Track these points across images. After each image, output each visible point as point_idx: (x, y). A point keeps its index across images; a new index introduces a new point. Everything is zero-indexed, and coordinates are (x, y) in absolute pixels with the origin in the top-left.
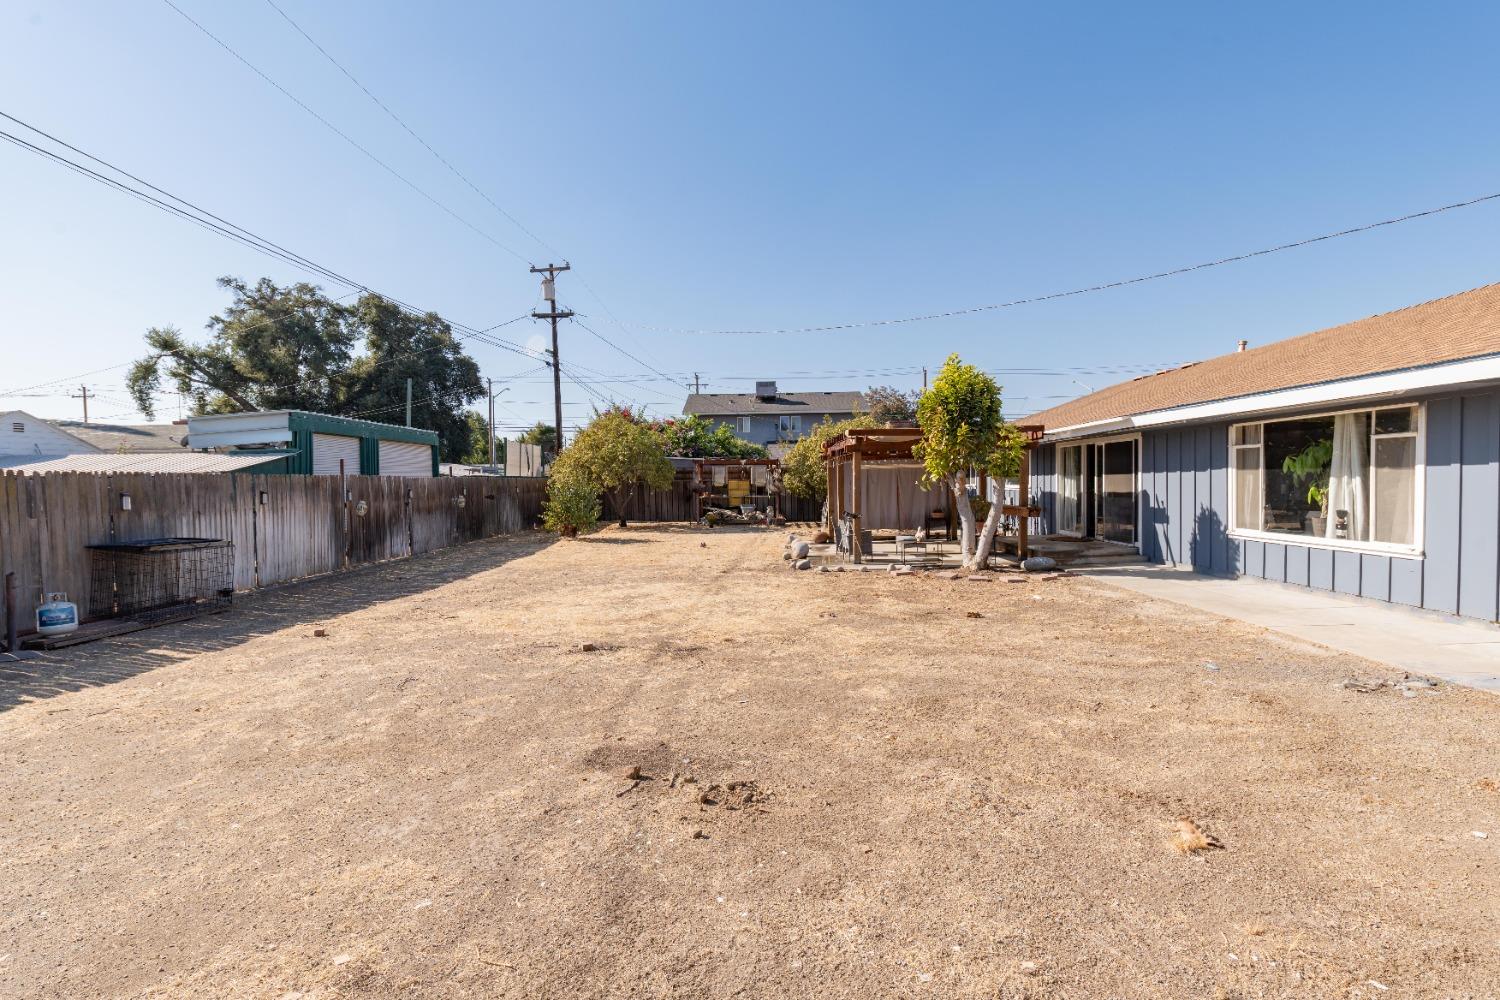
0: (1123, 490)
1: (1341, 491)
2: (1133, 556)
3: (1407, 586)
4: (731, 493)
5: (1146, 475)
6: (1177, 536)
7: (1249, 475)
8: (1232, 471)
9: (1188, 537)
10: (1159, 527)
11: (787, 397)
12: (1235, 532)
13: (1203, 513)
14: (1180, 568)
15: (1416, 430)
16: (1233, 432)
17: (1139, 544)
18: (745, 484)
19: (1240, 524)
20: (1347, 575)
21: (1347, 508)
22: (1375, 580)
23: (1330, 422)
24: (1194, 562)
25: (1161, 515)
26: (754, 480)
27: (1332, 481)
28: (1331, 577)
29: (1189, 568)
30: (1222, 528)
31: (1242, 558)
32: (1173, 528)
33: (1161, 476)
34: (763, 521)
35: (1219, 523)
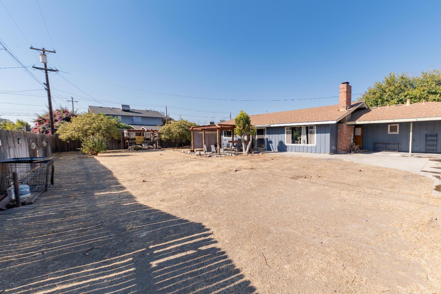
0: (261, 138)
1: (304, 137)
2: (264, 150)
3: (314, 150)
4: (137, 140)
5: (267, 135)
6: (275, 146)
7: (288, 135)
8: (286, 135)
9: (277, 145)
10: (270, 144)
11: (133, 111)
12: (286, 144)
13: (280, 141)
14: (275, 151)
15: (314, 129)
16: (286, 128)
17: (266, 148)
18: (141, 137)
19: (287, 143)
20: (305, 149)
21: (304, 140)
22: (309, 150)
23: (301, 127)
24: (278, 150)
25: (271, 142)
26: (146, 136)
27: (302, 136)
28: (303, 150)
29: (277, 151)
30: (284, 144)
31: (288, 148)
32: (273, 144)
33: (271, 135)
34: (153, 148)
35: (283, 143)
